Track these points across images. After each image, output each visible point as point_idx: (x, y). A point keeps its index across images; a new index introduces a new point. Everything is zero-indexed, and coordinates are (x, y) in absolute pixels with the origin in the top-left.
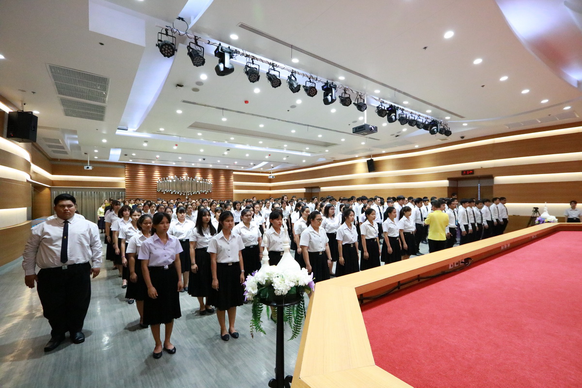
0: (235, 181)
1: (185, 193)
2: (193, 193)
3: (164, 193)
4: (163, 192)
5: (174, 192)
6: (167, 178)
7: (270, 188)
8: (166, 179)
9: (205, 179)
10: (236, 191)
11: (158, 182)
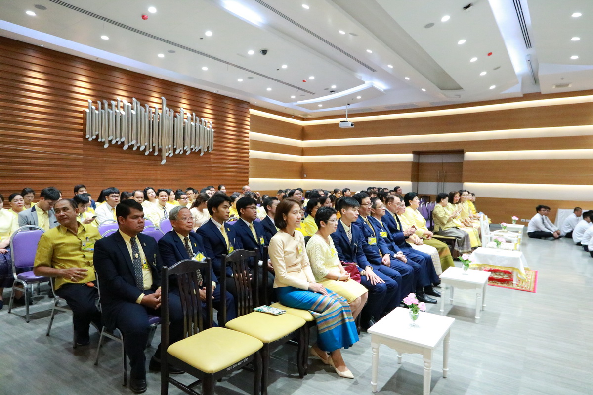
0: (252, 130)
1: (160, 150)
2: (175, 150)
3: (106, 146)
4: (103, 143)
5: (133, 146)
6: (114, 103)
7: (303, 151)
8: (110, 105)
9: (201, 117)
10: (254, 154)
11: (87, 110)
